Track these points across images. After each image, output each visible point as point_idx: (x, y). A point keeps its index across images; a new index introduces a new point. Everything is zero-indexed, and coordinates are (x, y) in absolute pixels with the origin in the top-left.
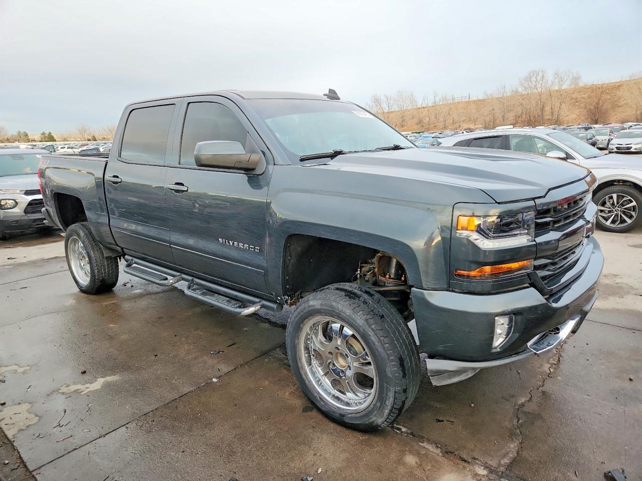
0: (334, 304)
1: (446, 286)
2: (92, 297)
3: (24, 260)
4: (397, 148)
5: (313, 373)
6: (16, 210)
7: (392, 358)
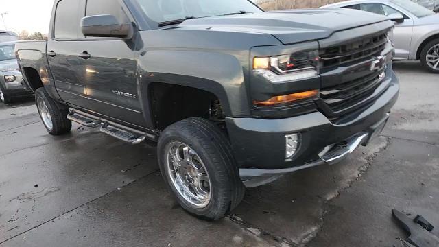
0: (180, 132)
1: (249, 114)
2: (56, 137)
3: (21, 115)
4: (243, 13)
5: (178, 183)
6: (15, 82)
7: (218, 168)
